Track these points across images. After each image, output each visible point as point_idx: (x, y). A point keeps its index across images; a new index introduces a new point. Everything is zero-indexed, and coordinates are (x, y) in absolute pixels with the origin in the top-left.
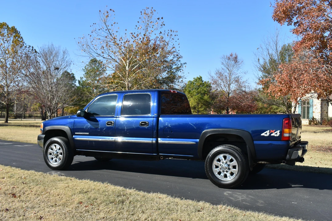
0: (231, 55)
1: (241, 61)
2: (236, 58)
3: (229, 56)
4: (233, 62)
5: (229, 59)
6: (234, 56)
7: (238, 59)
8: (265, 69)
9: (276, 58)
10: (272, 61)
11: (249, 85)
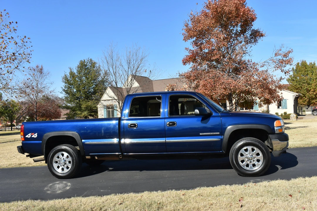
0: (37, 67)
1: (47, 73)
2: (41, 69)
3: (36, 67)
4: (39, 74)
5: (34, 70)
6: (40, 67)
7: (43, 71)
8: (66, 80)
9: (75, 71)
10: (72, 74)
11: (55, 94)
